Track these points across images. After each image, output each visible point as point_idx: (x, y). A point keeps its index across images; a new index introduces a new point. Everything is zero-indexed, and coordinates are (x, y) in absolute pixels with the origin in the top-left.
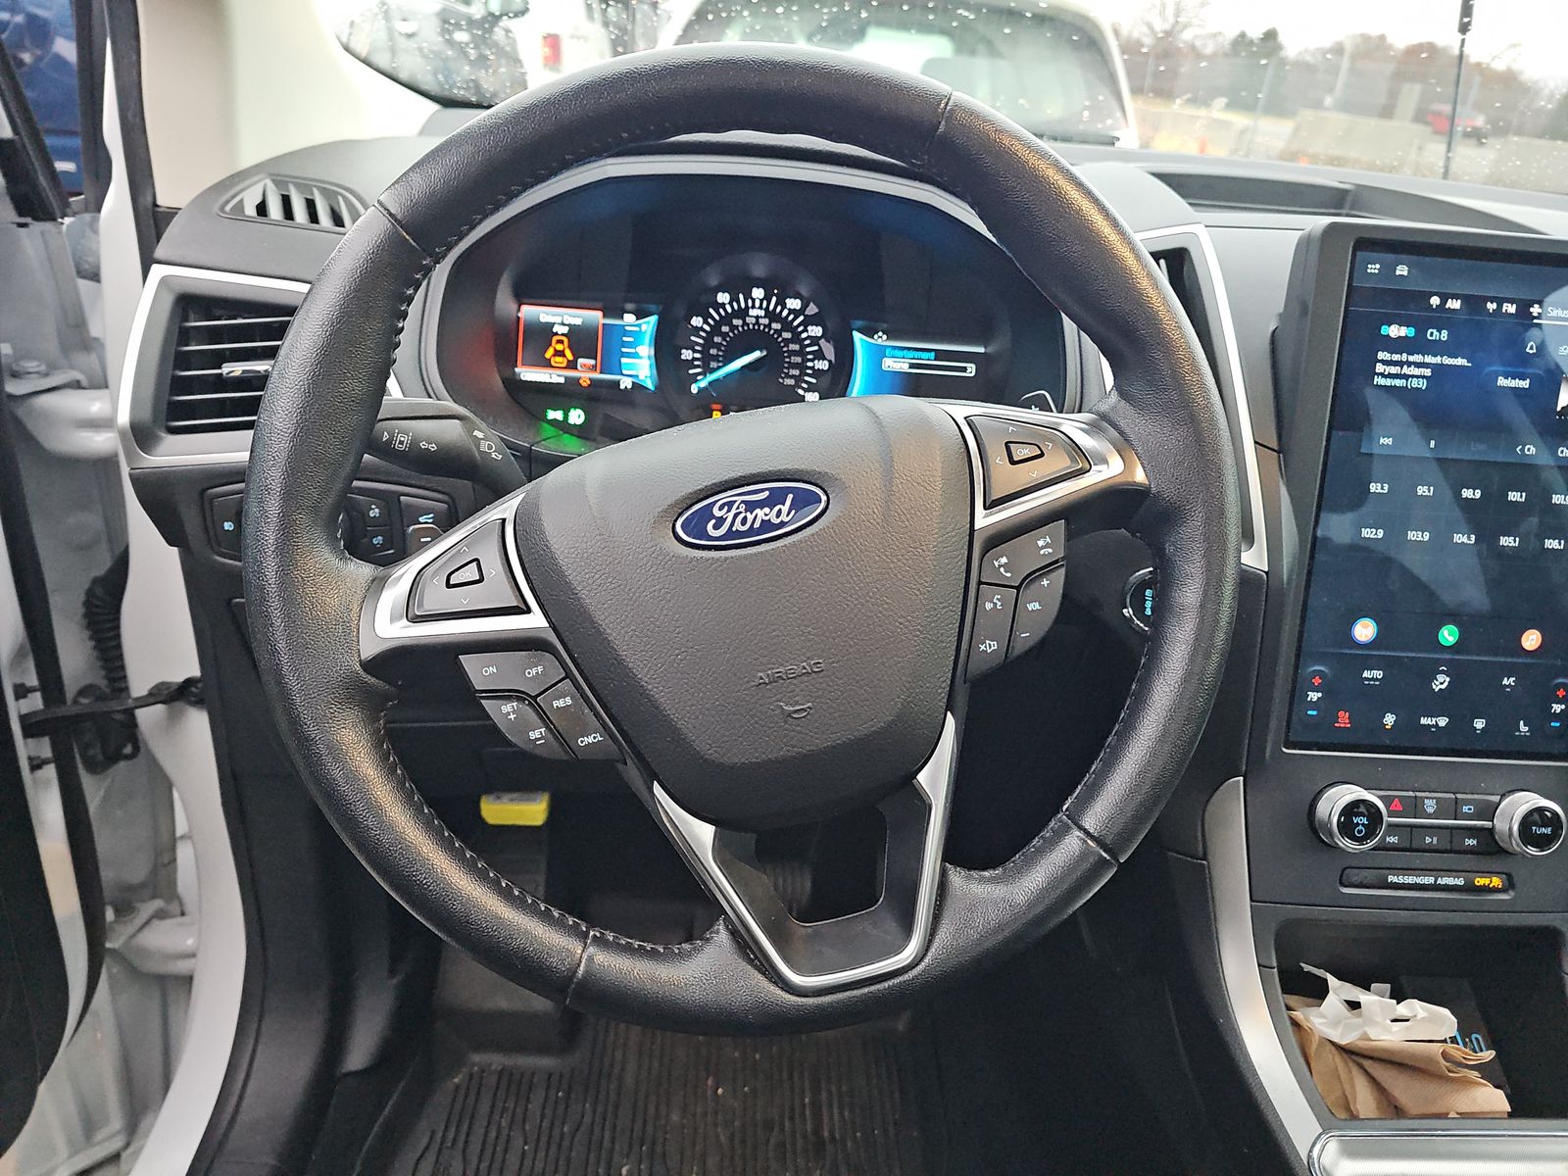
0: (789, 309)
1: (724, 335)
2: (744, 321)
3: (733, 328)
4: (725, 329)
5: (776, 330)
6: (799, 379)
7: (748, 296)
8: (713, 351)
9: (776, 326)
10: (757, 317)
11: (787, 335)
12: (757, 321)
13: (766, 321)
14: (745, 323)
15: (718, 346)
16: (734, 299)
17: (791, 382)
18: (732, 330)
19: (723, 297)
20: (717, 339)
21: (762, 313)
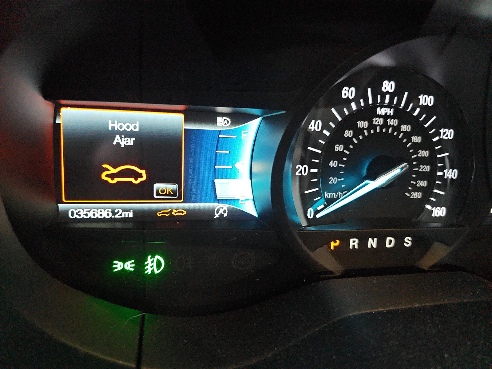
0: (422, 107)
1: (347, 142)
2: (371, 122)
3: (358, 132)
4: (348, 134)
5: (405, 133)
6: (427, 192)
7: (377, 90)
8: (333, 164)
9: (406, 128)
10: (386, 117)
11: (417, 139)
12: (385, 122)
13: (393, 122)
14: (372, 126)
15: (338, 156)
16: (361, 94)
17: (417, 195)
18: (355, 136)
19: (348, 93)
20: (339, 148)
21: (390, 112)
